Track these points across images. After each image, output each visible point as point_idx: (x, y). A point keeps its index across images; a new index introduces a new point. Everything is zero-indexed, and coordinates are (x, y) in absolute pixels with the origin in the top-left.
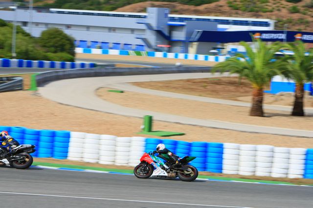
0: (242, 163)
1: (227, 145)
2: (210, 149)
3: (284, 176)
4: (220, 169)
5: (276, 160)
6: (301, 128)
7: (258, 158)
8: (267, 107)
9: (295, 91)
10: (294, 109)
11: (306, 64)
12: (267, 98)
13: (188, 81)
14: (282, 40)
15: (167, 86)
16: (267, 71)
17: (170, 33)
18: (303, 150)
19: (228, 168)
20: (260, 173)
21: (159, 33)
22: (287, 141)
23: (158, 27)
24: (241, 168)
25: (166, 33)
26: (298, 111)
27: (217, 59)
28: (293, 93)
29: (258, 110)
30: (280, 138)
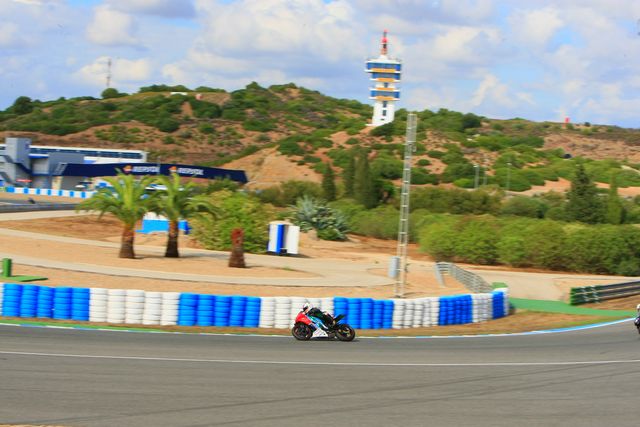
0: (111, 310)
1: (93, 290)
2: (75, 295)
3: (156, 323)
4: (86, 316)
5: (147, 306)
6: (175, 271)
7: (128, 305)
8: (138, 248)
9: (169, 230)
10: (168, 250)
11: (180, 200)
12: (138, 238)
13: (52, 219)
14: (154, 174)
15: (27, 226)
16: (137, 208)
17: (32, 166)
18: (176, 294)
19: (95, 315)
20: (130, 320)
21: (19, 166)
22: (160, 284)
23: (18, 159)
24: (110, 316)
25: (28, 167)
26: (172, 252)
27: (83, 195)
28: (166, 233)
29: (128, 252)
30: (153, 282)
